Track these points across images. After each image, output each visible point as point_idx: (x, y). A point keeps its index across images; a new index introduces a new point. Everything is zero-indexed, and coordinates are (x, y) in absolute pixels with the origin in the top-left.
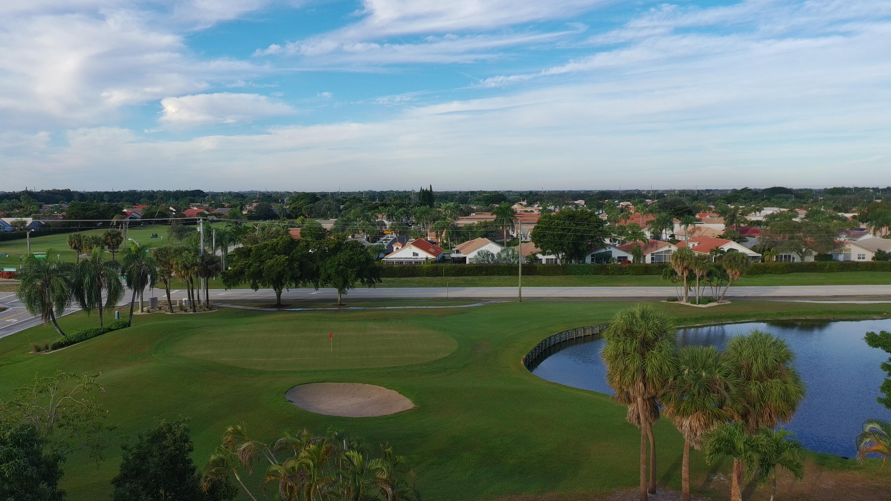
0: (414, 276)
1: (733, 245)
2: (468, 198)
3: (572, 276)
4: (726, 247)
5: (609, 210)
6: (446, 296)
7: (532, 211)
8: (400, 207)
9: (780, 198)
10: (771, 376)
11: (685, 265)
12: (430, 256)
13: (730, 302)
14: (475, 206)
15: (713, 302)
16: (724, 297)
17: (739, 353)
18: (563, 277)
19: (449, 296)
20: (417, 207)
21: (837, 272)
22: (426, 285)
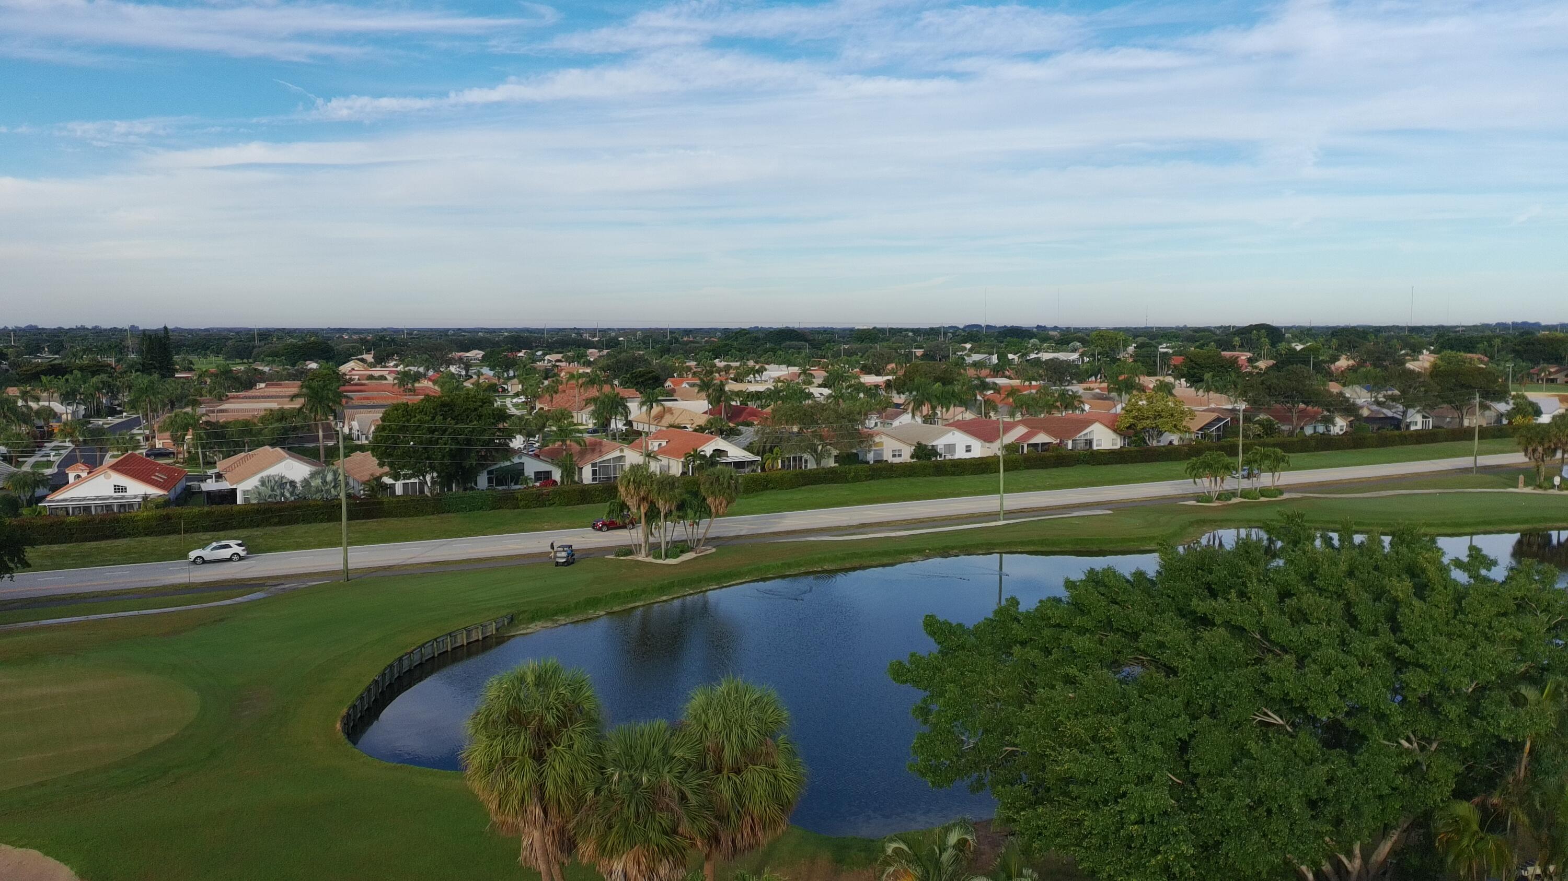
0: (117, 536)
1: (719, 443)
2: (254, 347)
3: (453, 515)
4: (708, 450)
5: (524, 376)
6: (187, 580)
7: (383, 378)
8: (94, 374)
9: (790, 347)
10: (753, 758)
11: (642, 493)
12: (153, 491)
13: (714, 550)
14: (266, 366)
15: (688, 552)
16: (706, 539)
17: (703, 725)
18: (435, 519)
19: (192, 580)
20: (136, 372)
21: (866, 480)
22: (142, 557)
